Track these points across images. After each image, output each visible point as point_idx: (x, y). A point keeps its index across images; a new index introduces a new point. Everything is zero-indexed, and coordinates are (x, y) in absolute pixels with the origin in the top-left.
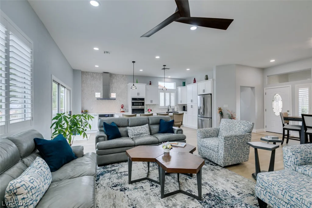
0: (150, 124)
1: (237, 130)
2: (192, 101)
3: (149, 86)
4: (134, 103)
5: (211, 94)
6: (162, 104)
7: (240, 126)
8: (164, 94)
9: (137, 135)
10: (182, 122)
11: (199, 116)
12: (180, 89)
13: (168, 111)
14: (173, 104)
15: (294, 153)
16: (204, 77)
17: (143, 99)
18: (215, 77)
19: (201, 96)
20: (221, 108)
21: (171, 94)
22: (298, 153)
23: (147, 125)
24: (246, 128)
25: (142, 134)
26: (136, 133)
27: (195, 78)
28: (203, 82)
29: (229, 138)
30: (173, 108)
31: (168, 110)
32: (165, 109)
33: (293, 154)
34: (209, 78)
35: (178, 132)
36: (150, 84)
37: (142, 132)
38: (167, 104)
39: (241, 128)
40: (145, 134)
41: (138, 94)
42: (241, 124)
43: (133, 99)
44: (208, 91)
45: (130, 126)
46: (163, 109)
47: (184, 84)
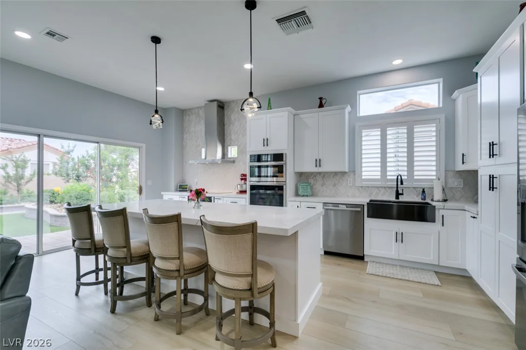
14: (425, 171)
17: (280, 157)
21: (418, 128)
31: (398, 195)
32: (384, 188)
36: (321, 106)
41: (266, 142)
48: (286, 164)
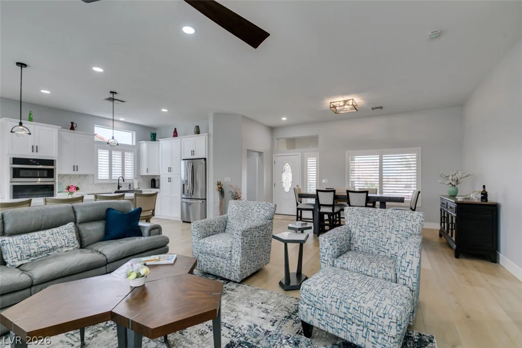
0: (78, 221)
1: (255, 217)
2: (170, 170)
3: (68, 134)
4: (22, 173)
5: (205, 159)
6: (103, 174)
7: (258, 210)
8: (108, 153)
9: (36, 256)
10: (154, 210)
11: (184, 196)
12: (144, 145)
13: (119, 189)
14: (129, 175)
15: (331, 243)
16: (193, 129)
17: (51, 162)
18: (211, 131)
19: (186, 161)
20: (220, 182)
21: (126, 153)
22: (335, 241)
23: (71, 225)
24: (268, 214)
25: (54, 249)
26: (32, 251)
27: (175, 129)
28: (191, 137)
29: (248, 233)
30: (130, 182)
31: (119, 187)
32: (111, 184)
33: (331, 245)
34: (201, 132)
35: (152, 231)
36: (72, 128)
37: (54, 244)
38: (117, 174)
39: (260, 214)
40: (66, 249)
41: (35, 149)
42: (260, 207)
43: (16, 161)
44: (201, 154)
45: (12, 234)
46: (107, 184)
47: (154, 137)
48: (55, 168)
